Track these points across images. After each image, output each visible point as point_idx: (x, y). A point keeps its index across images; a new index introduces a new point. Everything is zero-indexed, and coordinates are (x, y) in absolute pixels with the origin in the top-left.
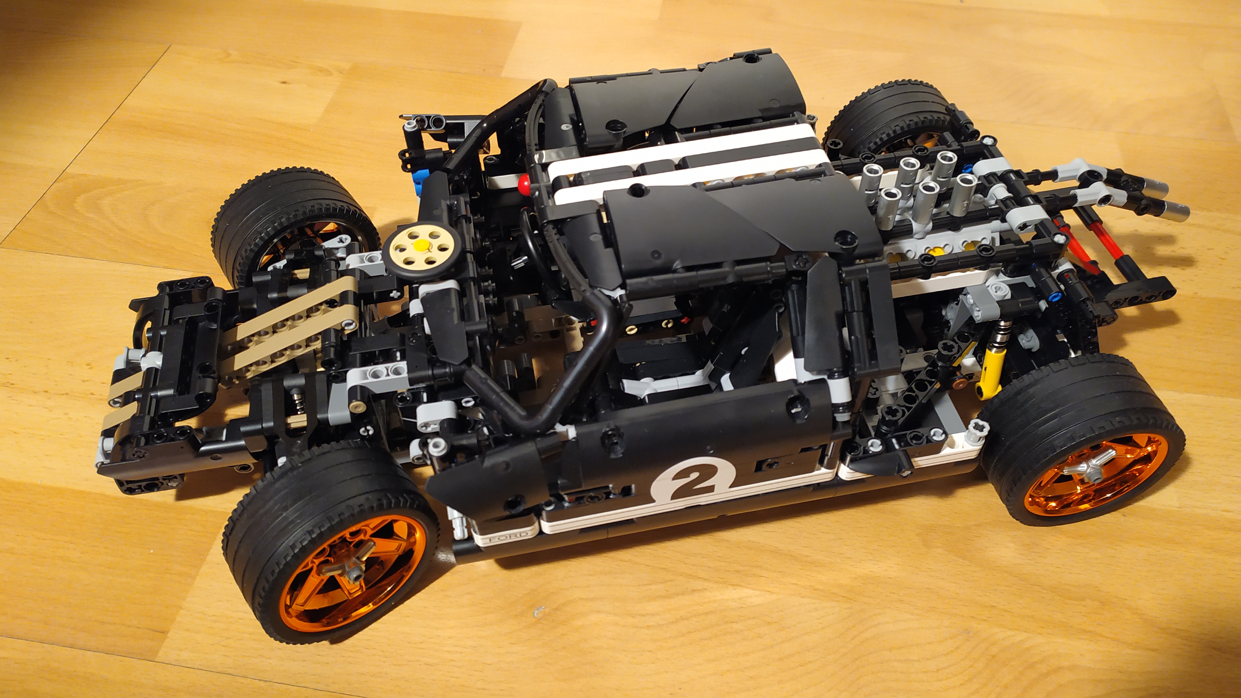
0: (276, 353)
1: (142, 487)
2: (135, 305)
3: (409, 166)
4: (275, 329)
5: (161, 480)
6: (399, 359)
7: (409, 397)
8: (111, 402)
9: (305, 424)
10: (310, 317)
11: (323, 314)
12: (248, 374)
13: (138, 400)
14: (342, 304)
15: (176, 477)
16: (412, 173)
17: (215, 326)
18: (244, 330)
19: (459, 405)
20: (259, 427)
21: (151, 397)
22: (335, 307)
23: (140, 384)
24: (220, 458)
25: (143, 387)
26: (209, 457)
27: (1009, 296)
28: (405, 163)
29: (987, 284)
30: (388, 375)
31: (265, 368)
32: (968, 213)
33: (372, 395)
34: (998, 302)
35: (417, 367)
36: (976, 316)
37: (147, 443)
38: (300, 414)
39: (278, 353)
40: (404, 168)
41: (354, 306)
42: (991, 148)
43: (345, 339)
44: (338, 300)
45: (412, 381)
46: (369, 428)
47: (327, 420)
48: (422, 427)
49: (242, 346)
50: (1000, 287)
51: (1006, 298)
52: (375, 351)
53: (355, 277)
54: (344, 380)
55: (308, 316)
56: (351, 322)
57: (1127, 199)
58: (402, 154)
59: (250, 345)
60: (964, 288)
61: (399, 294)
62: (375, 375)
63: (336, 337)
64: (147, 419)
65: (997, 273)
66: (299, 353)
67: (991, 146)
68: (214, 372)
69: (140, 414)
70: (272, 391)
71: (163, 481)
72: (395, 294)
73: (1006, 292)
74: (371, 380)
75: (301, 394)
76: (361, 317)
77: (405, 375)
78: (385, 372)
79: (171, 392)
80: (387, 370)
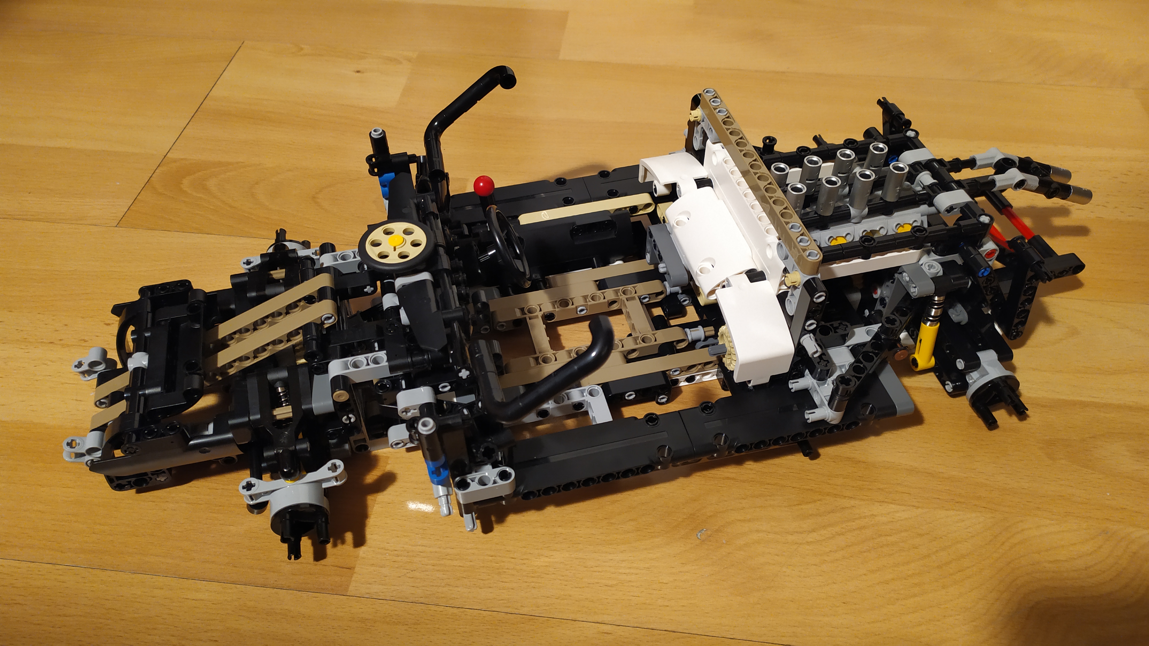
0: (258, 349)
1: (132, 483)
2: (117, 310)
3: (376, 170)
4: (256, 326)
5: (150, 476)
6: (377, 349)
7: (389, 385)
8: (98, 403)
9: (291, 415)
10: (289, 313)
11: (302, 311)
12: (229, 371)
13: (127, 399)
14: (320, 300)
15: (164, 472)
16: (379, 177)
17: (197, 326)
18: (224, 329)
19: (437, 392)
20: (246, 419)
21: (140, 396)
22: (313, 303)
23: (128, 384)
24: (209, 451)
25: (131, 386)
26: (198, 451)
27: (941, 273)
28: (372, 167)
29: (920, 263)
30: (368, 364)
31: (248, 364)
32: (900, 198)
33: (352, 384)
34: (931, 278)
35: (396, 355)
36: (912, 293)
37: (138, 439)
38: (285, 406)
39: (260, 348)
40: (371, 172)
41: (333, 301)
42: (914, 140)
43: (325, 333)
44: (316, 295)
45: (392, 369)
46: (350, 416)
47: (311, 410)
48: (403, 412)
49: (223, 344)
50: (932, 266)
51: (939, 275)
52: (353, 343)
53: (330, 274)
54: (326, 371)
55: (287, 313)
56: (330, 316)
57: (1039, 183)
58: (369, 159)
59: (229, 343)
60: (899, 267)
61: (372, 289)
62: (355, 365)
63: (317, 330)
64: (137, 417)
65: (928, 253)
66: (281, 347)
67: (913, 138)
68: (200, 369)
69: (129, 411)
70: (257, 385)
71: (152, 477)
72: (368, 289)
73: (938, 270)
74: (352, 370)
75: (285, 387)
76: (338, 311)
77: (385, 363)
78: (365, 362)
79: (158, 390)
80: (367, 360)
